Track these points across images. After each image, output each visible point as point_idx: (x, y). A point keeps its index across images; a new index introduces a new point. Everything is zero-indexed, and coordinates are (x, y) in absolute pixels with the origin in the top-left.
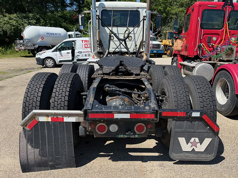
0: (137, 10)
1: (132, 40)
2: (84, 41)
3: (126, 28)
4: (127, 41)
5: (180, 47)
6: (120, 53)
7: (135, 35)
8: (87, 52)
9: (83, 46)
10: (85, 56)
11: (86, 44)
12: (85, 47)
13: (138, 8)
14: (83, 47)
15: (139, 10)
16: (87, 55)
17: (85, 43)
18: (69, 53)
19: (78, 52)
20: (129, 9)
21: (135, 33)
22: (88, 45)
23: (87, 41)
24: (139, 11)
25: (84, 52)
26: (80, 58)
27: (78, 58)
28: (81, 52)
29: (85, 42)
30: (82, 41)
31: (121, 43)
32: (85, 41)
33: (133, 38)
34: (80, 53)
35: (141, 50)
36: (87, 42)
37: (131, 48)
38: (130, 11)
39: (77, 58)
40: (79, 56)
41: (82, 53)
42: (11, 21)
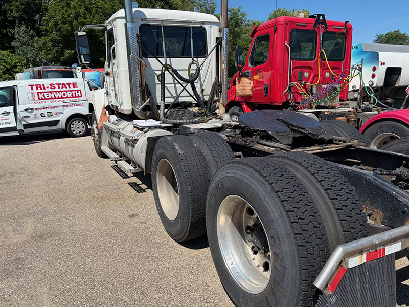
0: (201, 27)
2: (34, 87)
3: (191, 59)
4: (197, 83)
5: (249, 89)
6: (183, 106)
8: (44, 108)
9: (33, 97)
10: (42, 116)
11: (41, 93)
12: (39, 99)
13: (203, 23)
14: (34, 100)
15: (205, 26)
16: (46, 115)
17: (38, 91)
18: (9, 112)
19: (25, 110)
20: (191, 25)
22: (45, 94)
23: (42, 87)
24: (204, 29)
25: (38, 109)
26: (31, 122)
27: (25, 121)
28: (33, 109)
29: (37, 89)
30: (32, 86)
31: (184, 88)
32: (37, 85)
34: (28, 112)
36: (41, 89)
38: (193, 27)
39: (24, 123)
40: (27, 117)
41: (35, 112)
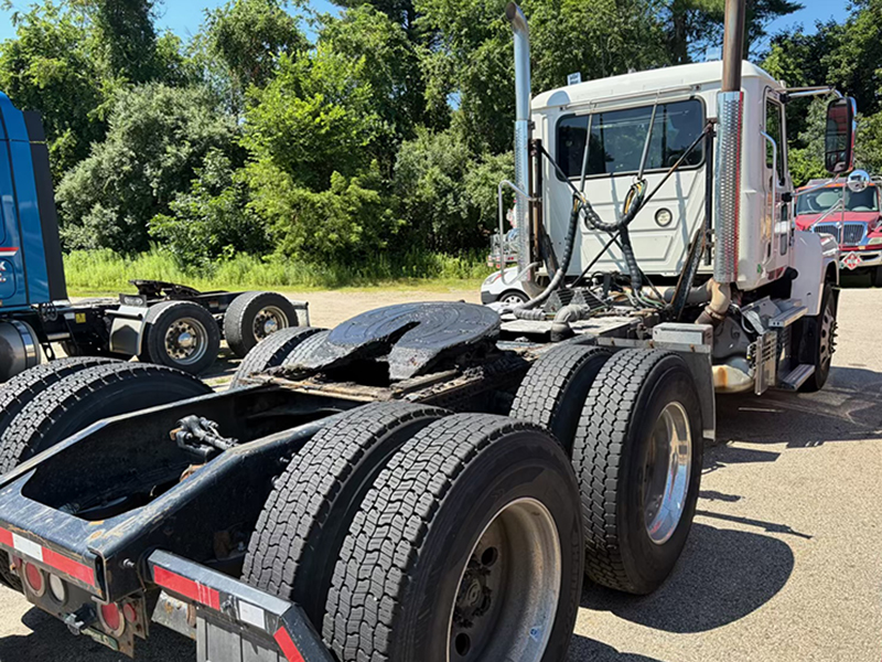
0: (692, 98)
1: (673, 225)
3: (635, 177)
4: (632, 231)
6: (608, 280)
7: (686, 201)
13: (698, 87)
15: (703, 94)
20: (656, 100)
21: (685, 195)
24: (700, 101)
33: (676, 216)
35: (703, 268)
37: (670, 257)
42: (495, 175)
